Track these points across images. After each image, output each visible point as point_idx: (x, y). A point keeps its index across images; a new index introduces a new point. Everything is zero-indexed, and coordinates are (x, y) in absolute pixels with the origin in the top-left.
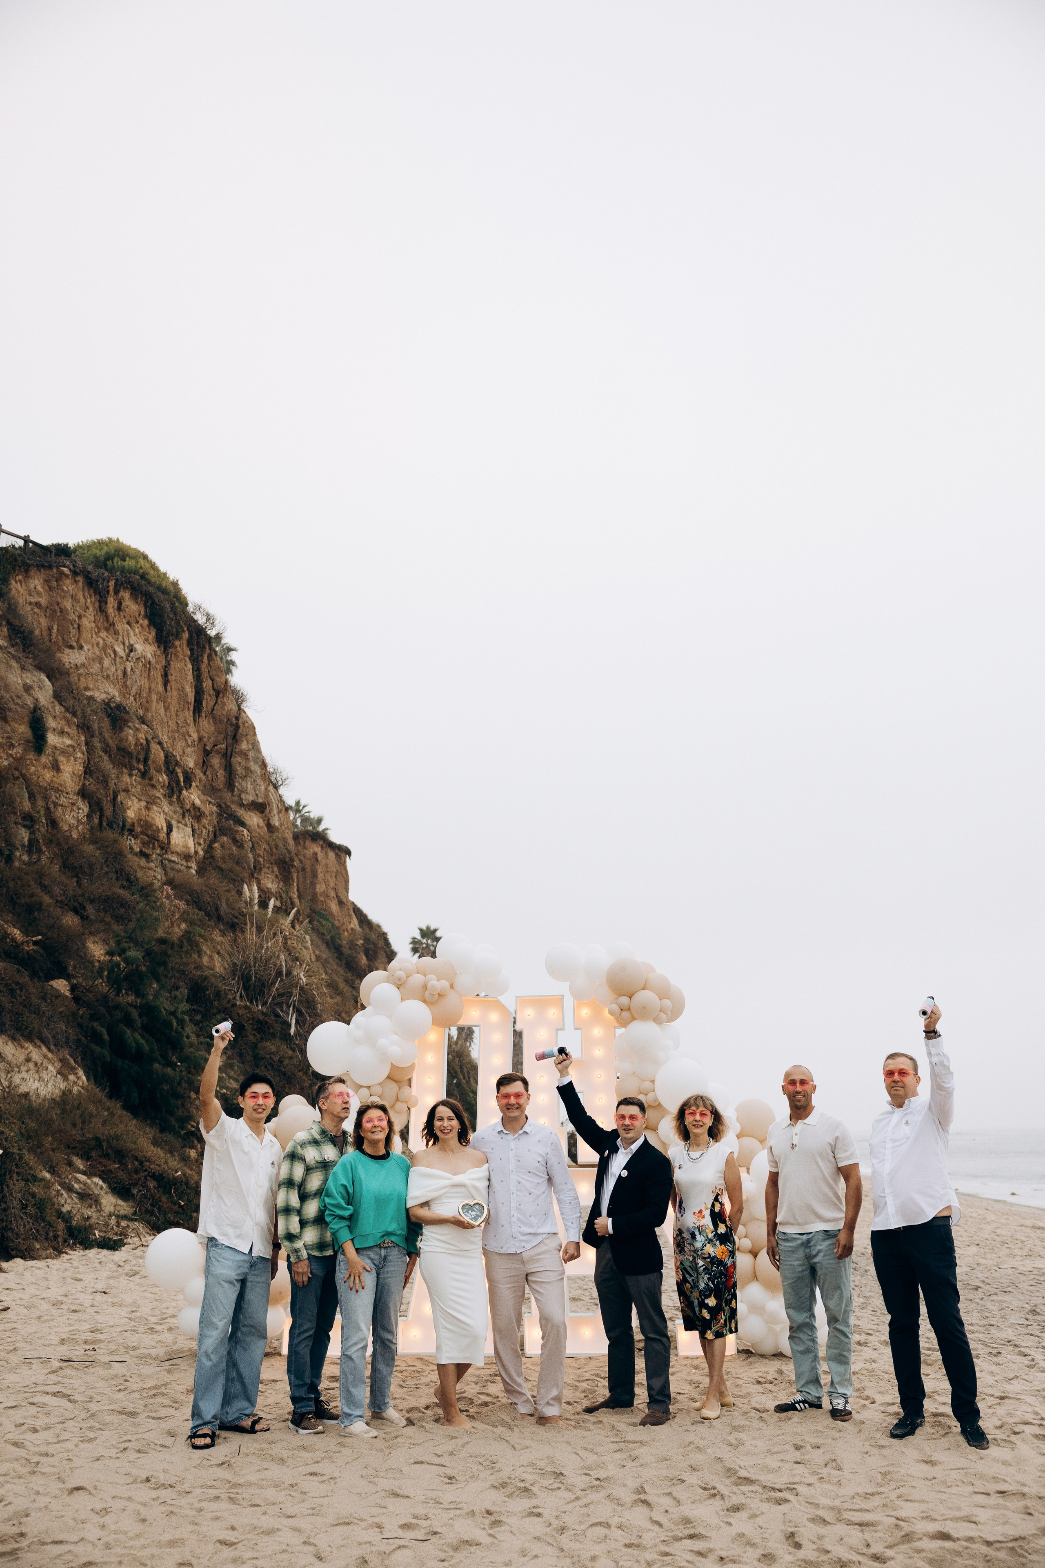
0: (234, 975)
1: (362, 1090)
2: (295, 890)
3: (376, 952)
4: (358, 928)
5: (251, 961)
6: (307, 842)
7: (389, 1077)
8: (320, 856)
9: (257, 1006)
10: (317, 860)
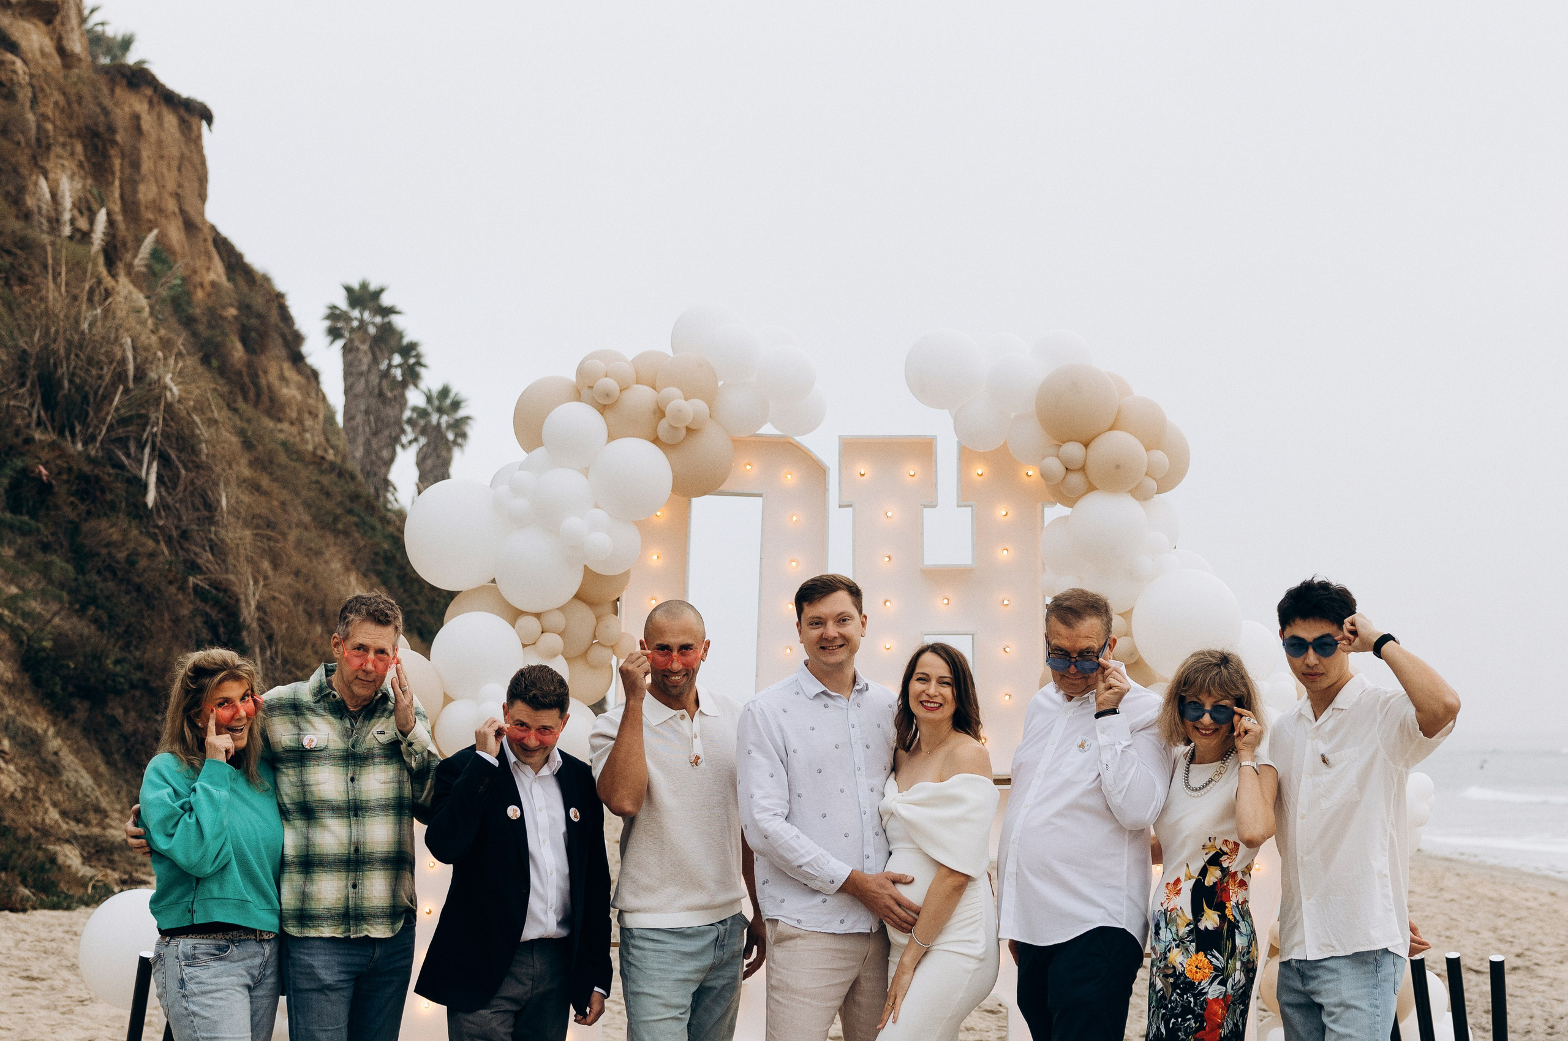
0: (23, 376)
1: (522, 621)
2: (117, 194)
3: (263, 335)
4: (223, 280)
5: (61, 347)
6: (118, 91)
7: (578, 597)
8: (147, 122)
9: (74, 443)
10: (139, 129)
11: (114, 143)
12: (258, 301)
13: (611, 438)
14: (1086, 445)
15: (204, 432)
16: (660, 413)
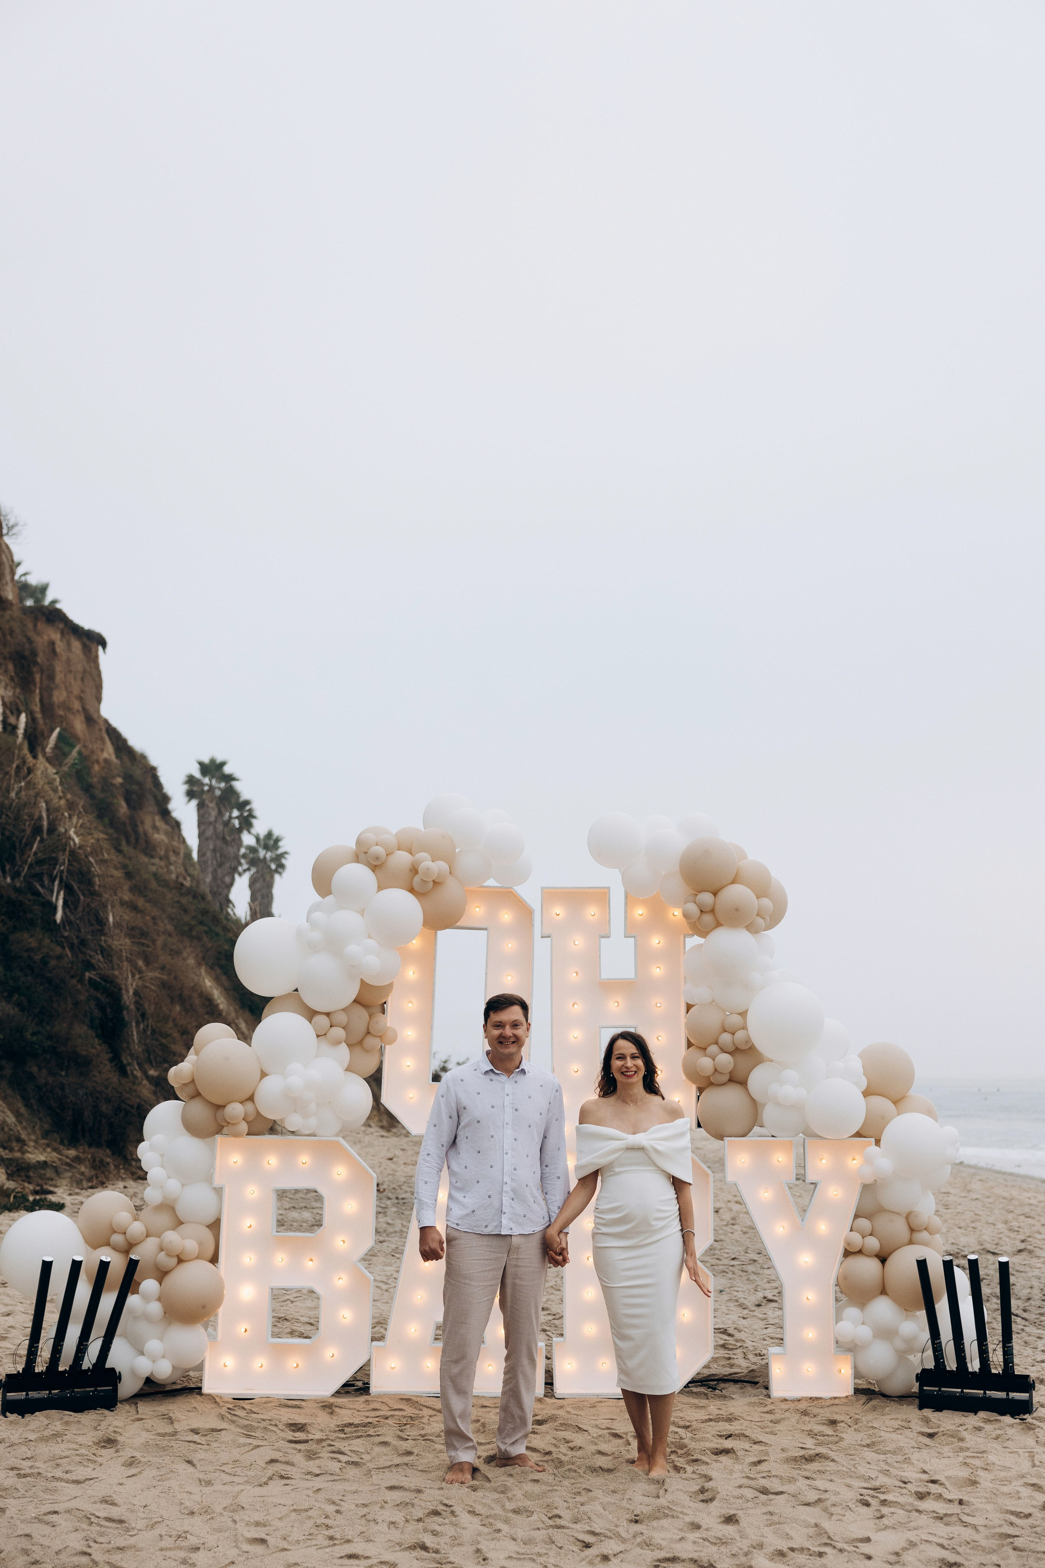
1: (317, 1018)
2: (37, 699)
3: (141, 797)
4: (113, 758)
6: (39, 626)
7: (356, 1001)
8: (60, 646)
10: (54, 652)
11: (36, 663)
12: (137, 773)
13: (380, 888)
14: (715, 894)
15: (96, 869)
16: (414, 870)
